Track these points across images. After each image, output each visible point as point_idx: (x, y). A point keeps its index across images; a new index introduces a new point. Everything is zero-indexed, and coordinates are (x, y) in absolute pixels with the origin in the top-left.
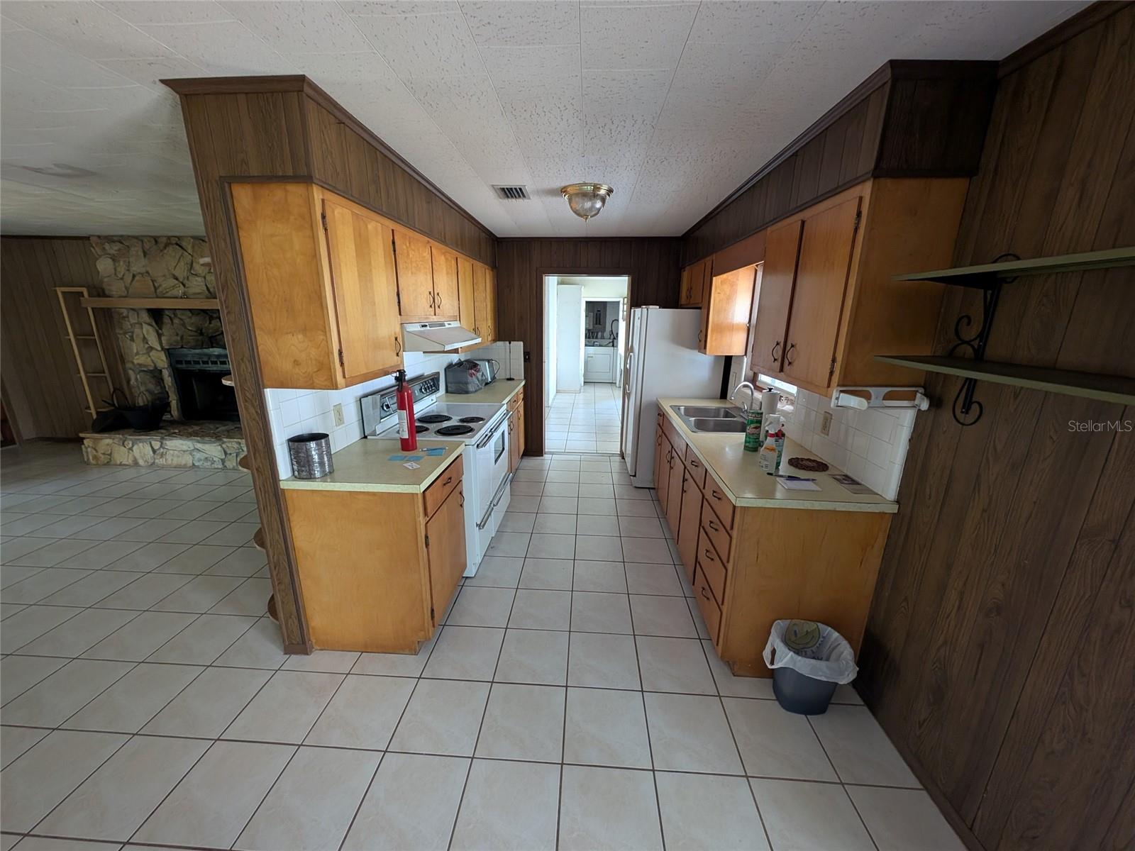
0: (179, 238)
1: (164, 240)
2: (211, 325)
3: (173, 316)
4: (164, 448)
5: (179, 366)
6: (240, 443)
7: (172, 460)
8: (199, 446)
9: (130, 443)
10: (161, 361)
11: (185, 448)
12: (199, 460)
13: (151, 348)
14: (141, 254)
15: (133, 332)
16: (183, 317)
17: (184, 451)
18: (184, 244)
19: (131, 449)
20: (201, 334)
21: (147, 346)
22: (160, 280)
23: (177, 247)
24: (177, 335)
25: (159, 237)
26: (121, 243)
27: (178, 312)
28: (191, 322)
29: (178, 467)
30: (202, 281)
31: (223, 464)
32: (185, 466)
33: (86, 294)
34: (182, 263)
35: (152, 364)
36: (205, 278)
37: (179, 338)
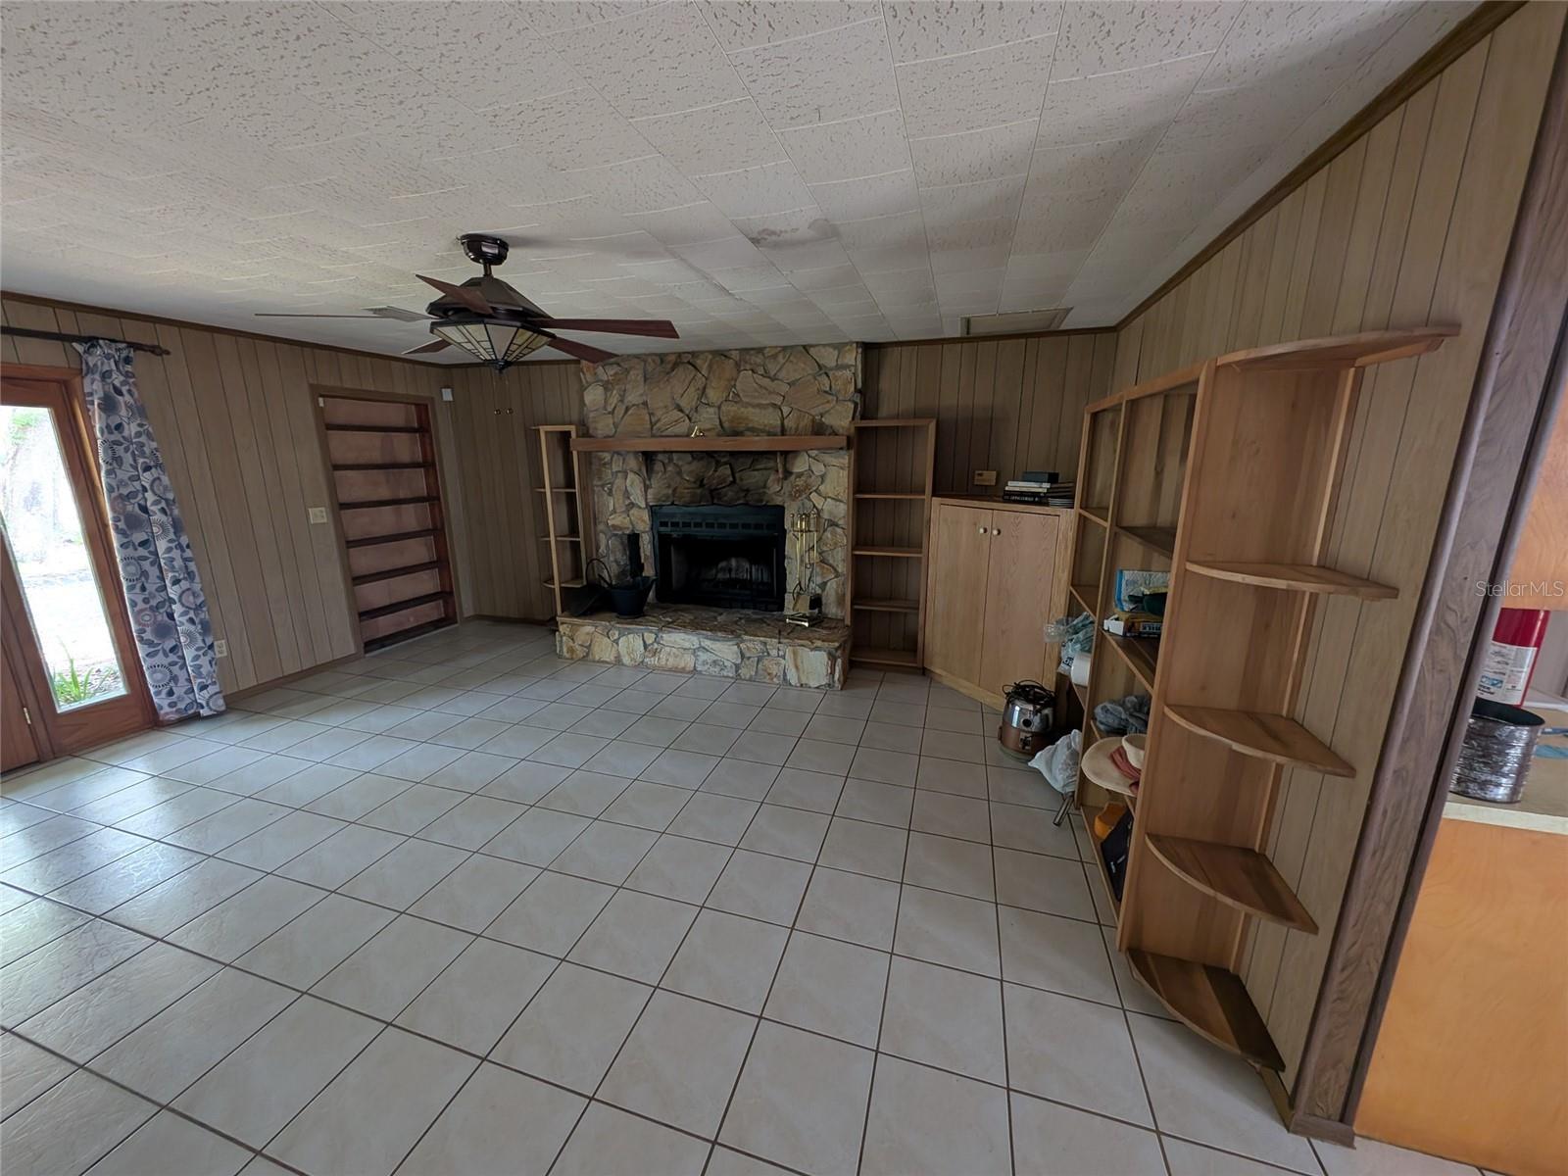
0: (693, 354)
1: (673, 358)
2: (717, 473)
3: (666, 461)
4: (658, 643)
5: (662, 529)
6: (765, 644)
7: (667, 660)
8: (707, 643)
9: (617, 633)
10: (641, 521)
11: (687, 645)
12: (705, 663)
13: (632, 505)
14: (640, 378)
15: (612, 484)
16: (680, 463)
17: (685, 649)
18: (699, 362)
19: (616, 642)
20: (702, 485)
21: (627, 502)
22: (659, 413)
23: (690, 367)
24: (669, 487)
25: (667, 354)
26: (619, 365)
27: (675, 456)
28: (690, 469)
29: (675, 670)
30: (715, 413)
31: (736, 671)
32: (683, 670)
33: (574, 435)
34: (692, 389)
35: (631, 526)
36: (719, 407)
37: (670, 491)
